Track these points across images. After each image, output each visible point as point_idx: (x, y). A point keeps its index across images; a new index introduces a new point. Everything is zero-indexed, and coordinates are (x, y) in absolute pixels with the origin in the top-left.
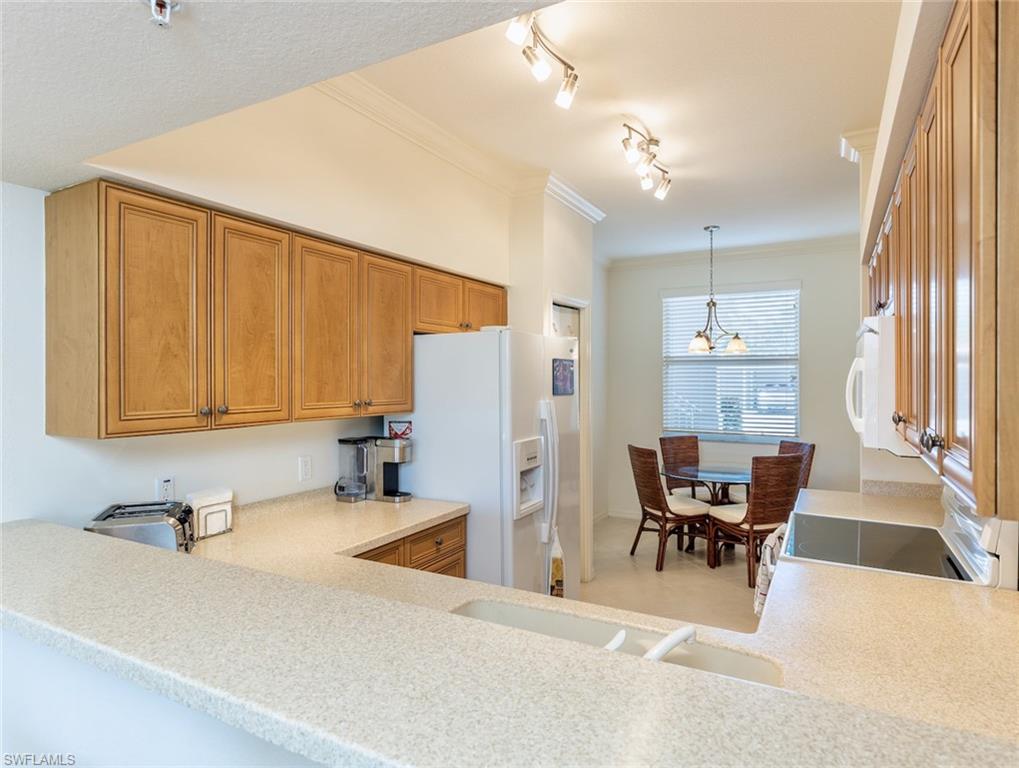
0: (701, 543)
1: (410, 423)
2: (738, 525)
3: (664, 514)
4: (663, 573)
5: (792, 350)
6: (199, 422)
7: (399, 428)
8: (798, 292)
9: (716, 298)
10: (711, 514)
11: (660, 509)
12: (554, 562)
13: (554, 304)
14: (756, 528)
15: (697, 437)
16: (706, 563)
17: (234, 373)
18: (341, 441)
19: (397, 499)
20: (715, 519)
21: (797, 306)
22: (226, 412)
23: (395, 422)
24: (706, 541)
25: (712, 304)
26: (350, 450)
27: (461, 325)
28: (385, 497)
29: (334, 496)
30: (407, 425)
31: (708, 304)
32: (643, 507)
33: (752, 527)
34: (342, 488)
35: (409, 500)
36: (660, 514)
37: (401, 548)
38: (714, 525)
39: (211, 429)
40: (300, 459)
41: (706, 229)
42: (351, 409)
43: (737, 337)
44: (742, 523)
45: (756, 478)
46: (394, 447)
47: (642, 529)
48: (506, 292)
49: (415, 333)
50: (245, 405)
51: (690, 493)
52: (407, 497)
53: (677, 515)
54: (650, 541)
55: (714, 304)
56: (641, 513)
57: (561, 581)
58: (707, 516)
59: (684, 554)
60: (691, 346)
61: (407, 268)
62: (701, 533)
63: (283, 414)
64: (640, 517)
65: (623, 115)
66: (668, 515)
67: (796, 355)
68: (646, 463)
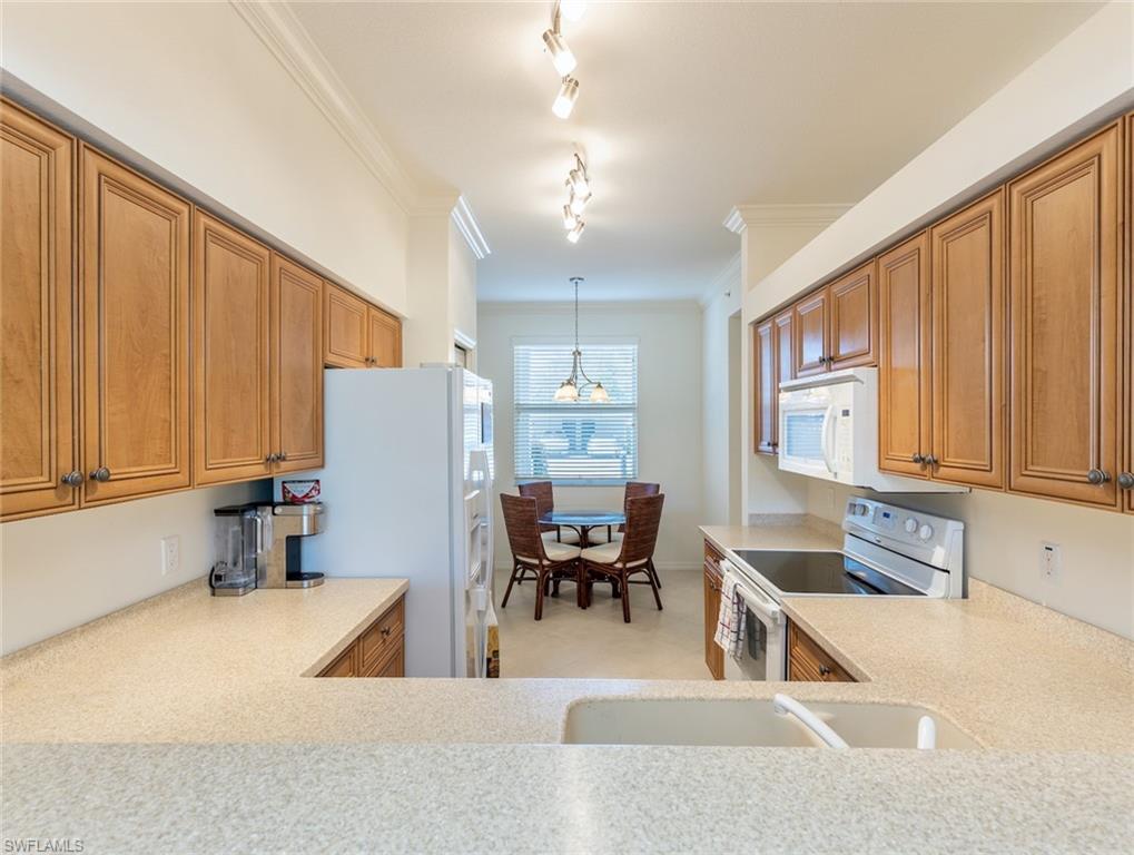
0: (569, 586)
1: (318, 481)
2: (611, 565)
3: (541, 562)
4: (542, 621)
5: (629, 398)
6: (60, 498)
7: (299, 491)
8: (636, 347)
9: (580, 348)
10: (582, 556)
11: (537, 557)
12: (490, 631)
13: (456, 346)
14: (629, 565)
15: (550, 483)
16: (576, 604)
17: (114, 414)
18: (218, 512)
19: (306, 583)
20: (587, 561)
21: (636, 359)
22: (105, 479)
23: (289, 482)
24: (575, 584)
25: (577, 353)
26: (233, 524)
27: (367, 360)
28: (289, 582)
29: (208, 590)
30: (312, 484)
31: (574, 353)
32: (514, 556)
33: (625, 565)
34: (219, 578)
35: (322, 583)
36: (536, 562)
37: (356, 649)
38: (586, 567)
39: (80, 509)
40: (163, 542)
41: (572, 279)
42: (262, 467)
43: (599, 386)
44: (616, 562)
45: (630, 519)
46: (302, 515)
47: (514, 579)
48: (400, 325)
49: (326, 368)
50: (129, 466)
51: (556, 538)
52: (320, 579)
53: (553, 562)
54: (527, 590)
55: (579, 354)
56: (512, 562)
57: (497, 651)
58: (579, 559)
59: (550, 598)
60: (557, 396)
61: (318, 282)
62: (569, 576)
63: (182, 478)
64: (512, 567)
65: (574, 144)
66: (545, 562)
67: (634, 404)
68: (523, 511)
